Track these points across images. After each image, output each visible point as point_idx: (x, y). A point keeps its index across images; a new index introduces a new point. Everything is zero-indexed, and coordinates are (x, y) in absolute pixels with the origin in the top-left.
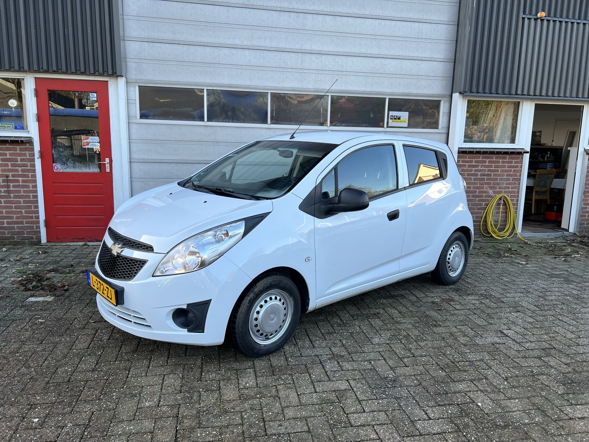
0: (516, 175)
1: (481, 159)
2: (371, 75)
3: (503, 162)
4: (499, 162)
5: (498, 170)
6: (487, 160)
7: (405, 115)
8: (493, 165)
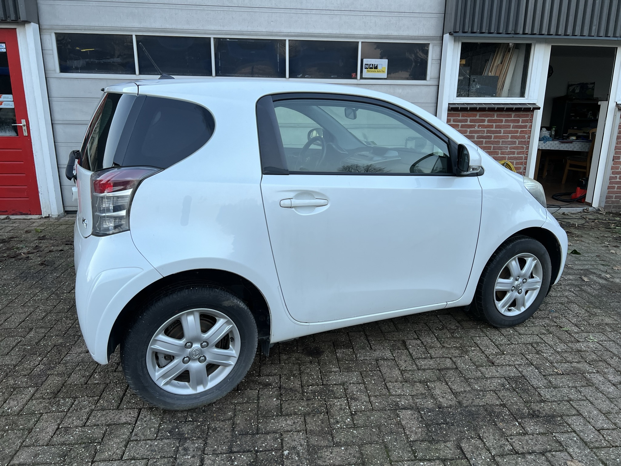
0: (524, 137)
1: (478, 118)
2: (339, 13)
3: (507, 121)
4: (502, 121)
5: (501, 130)
6: (487, 119)
7: (383, 64)
8: (494, 124)
